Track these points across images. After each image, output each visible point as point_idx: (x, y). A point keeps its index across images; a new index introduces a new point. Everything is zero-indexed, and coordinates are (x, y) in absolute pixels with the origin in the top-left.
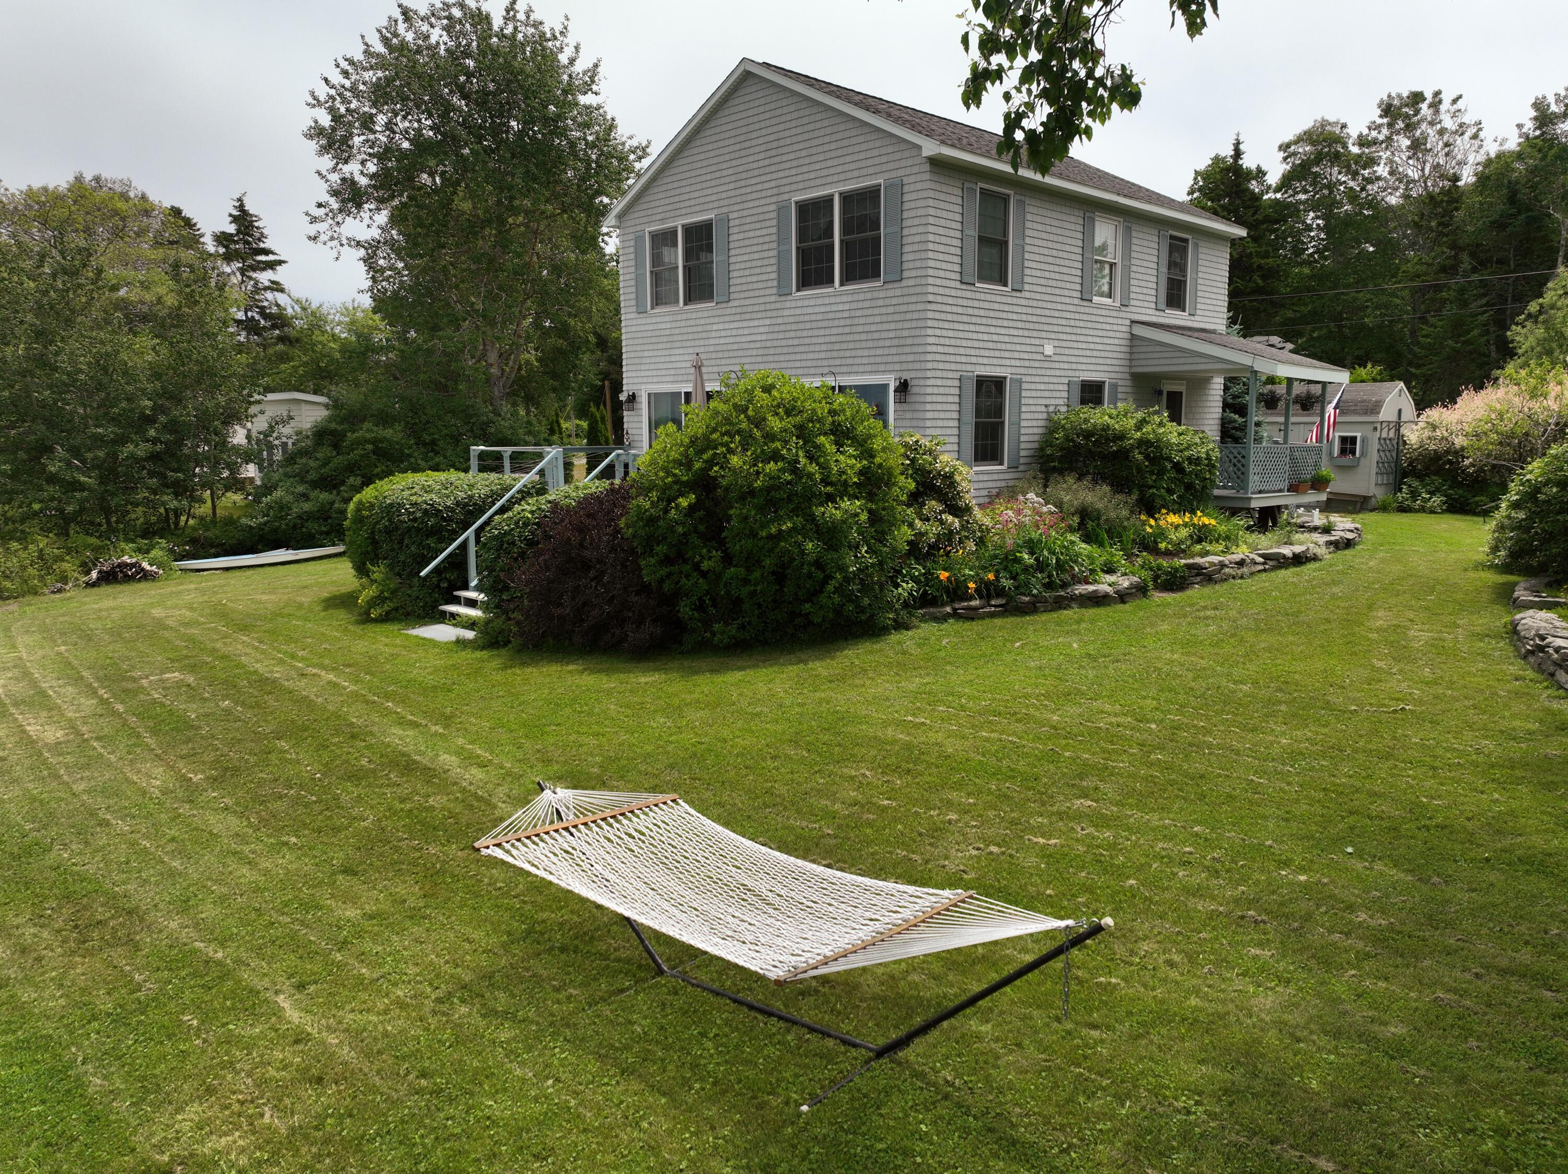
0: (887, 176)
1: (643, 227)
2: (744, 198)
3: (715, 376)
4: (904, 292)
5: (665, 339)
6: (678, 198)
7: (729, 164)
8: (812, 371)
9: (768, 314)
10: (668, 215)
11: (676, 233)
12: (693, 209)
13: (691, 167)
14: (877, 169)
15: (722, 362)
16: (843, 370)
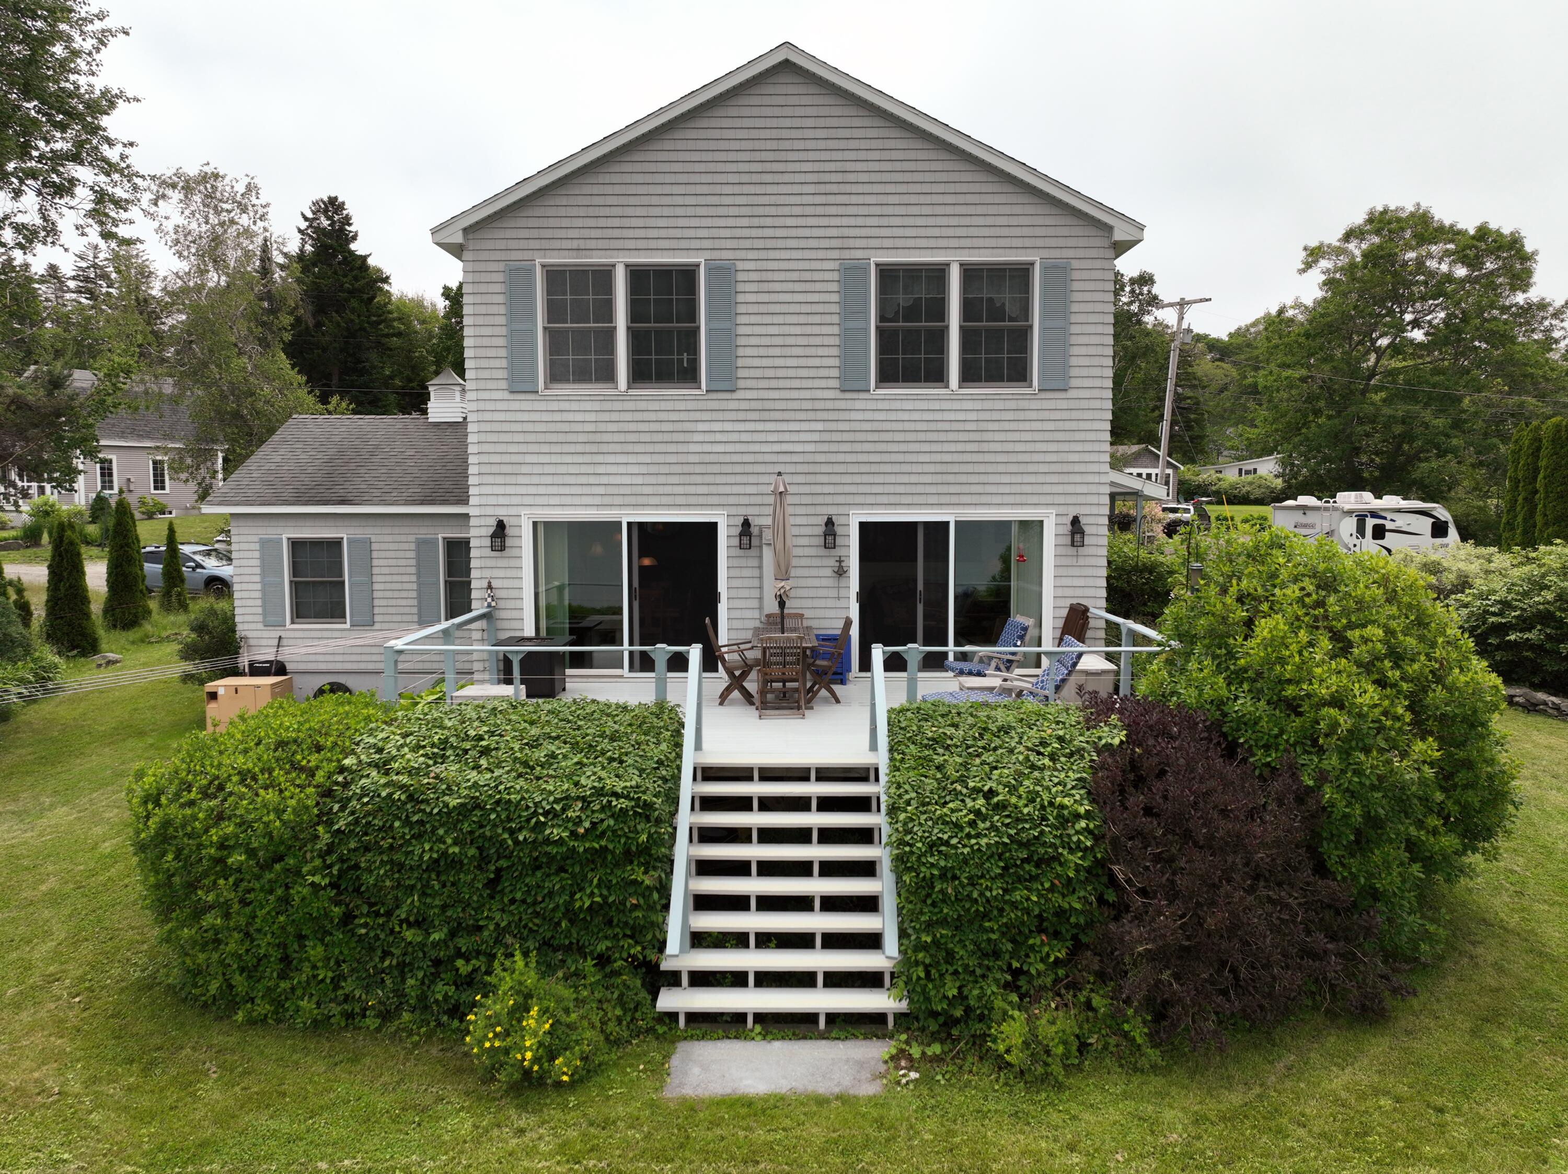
0: (1046, 253)
1: (527, 255)
2: (770, 244)
3: (702, 500)
4: (1073, 404)
5: (582, 438)
6: (616, 222)
7: (737, 189)
8: (905, 500)
9: (820, 415)
10: (592, 244)
11: (604, 276)
12: (653, 244)
13: (648, 178)
14: (1028, 242)
15: (719, 479)
16: (965, 499)
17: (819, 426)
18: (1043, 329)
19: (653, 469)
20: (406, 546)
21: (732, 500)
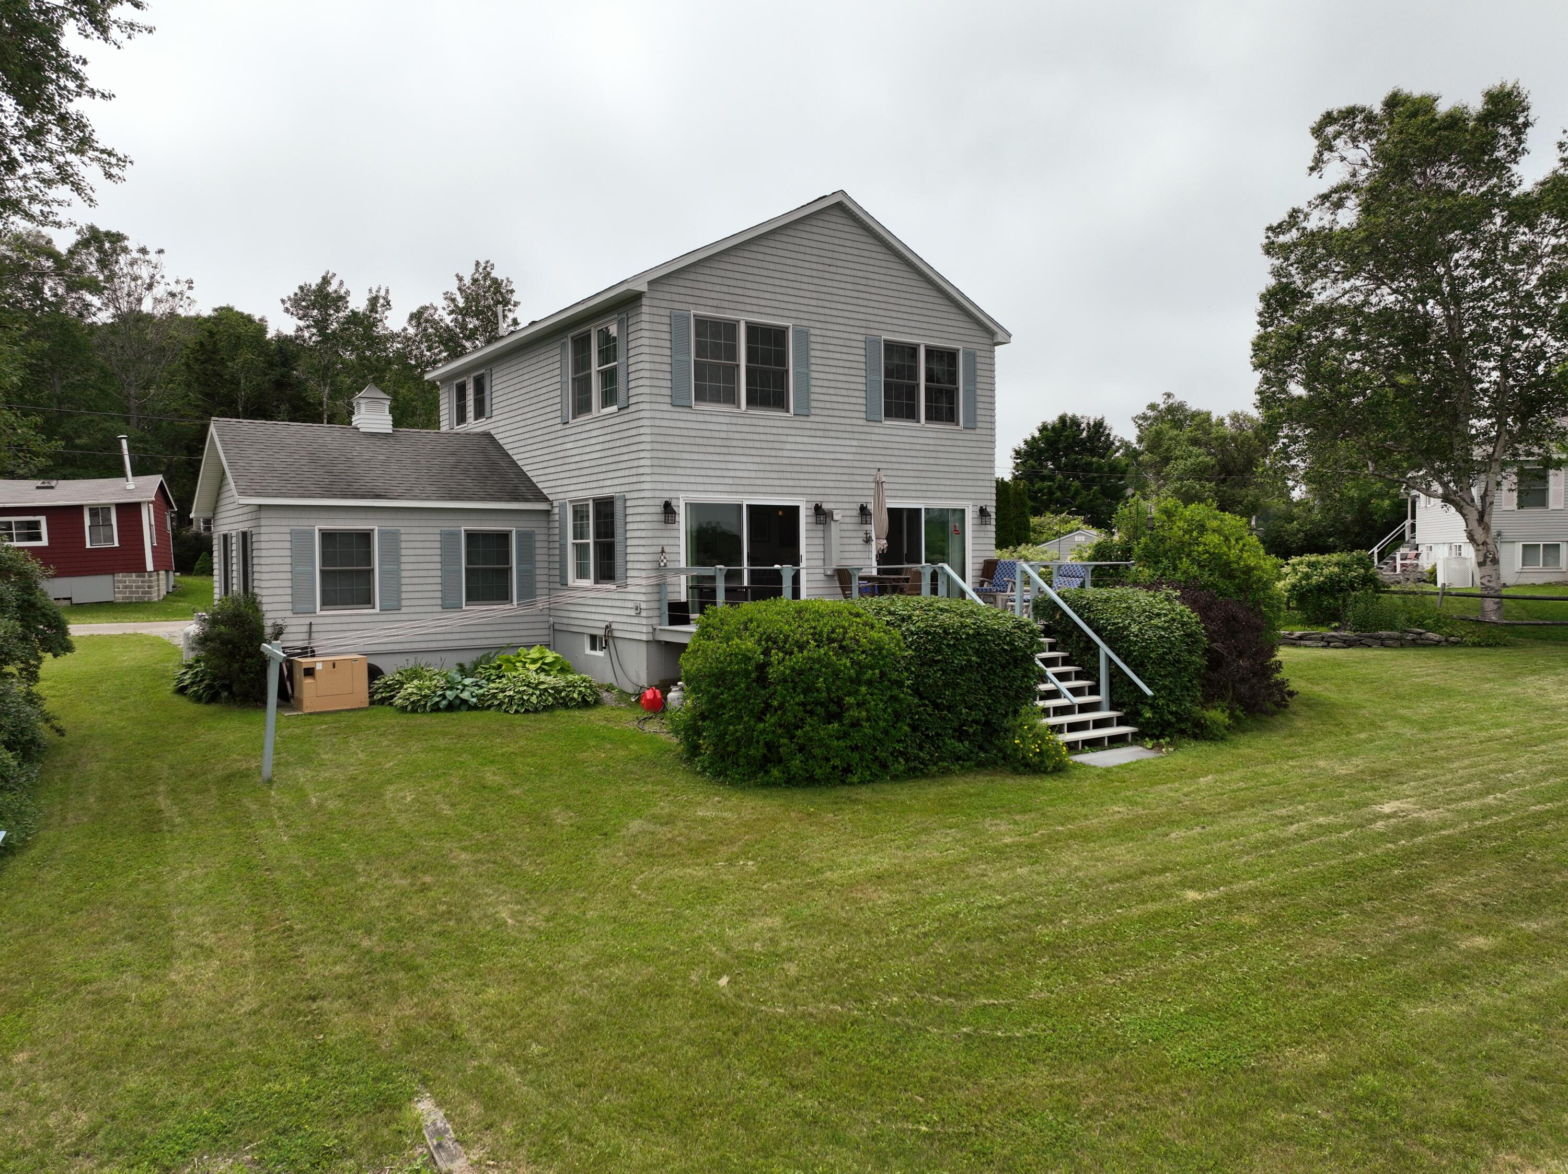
0: (964, 345)
1: (685, 307)
2: (829, 319)
3: (791, 490)
4: (978, 438)
5: (719, 442)
6: (740, 291)
7: (810, 280)
8: (900, 494)
9: (857, 436)
10: (726, 304)
11: (732, 327)
12: (762, 310)
13: (760, 264)
14: (957, 337)
15: (801, 476)
16: (930, 494)
17: (855, 443)
18: (965, 391)
19: (762, 467)
20: (432, 537)
21: (809, 491)
